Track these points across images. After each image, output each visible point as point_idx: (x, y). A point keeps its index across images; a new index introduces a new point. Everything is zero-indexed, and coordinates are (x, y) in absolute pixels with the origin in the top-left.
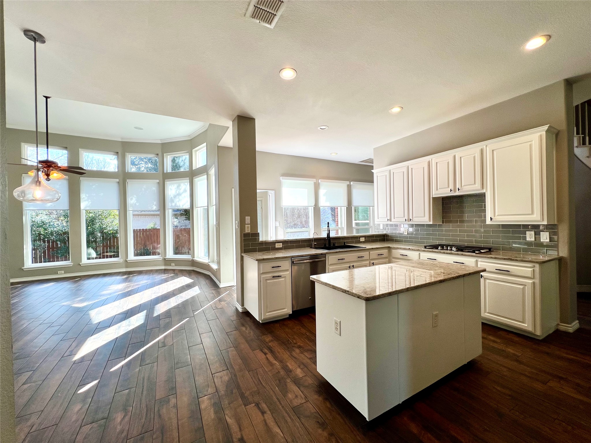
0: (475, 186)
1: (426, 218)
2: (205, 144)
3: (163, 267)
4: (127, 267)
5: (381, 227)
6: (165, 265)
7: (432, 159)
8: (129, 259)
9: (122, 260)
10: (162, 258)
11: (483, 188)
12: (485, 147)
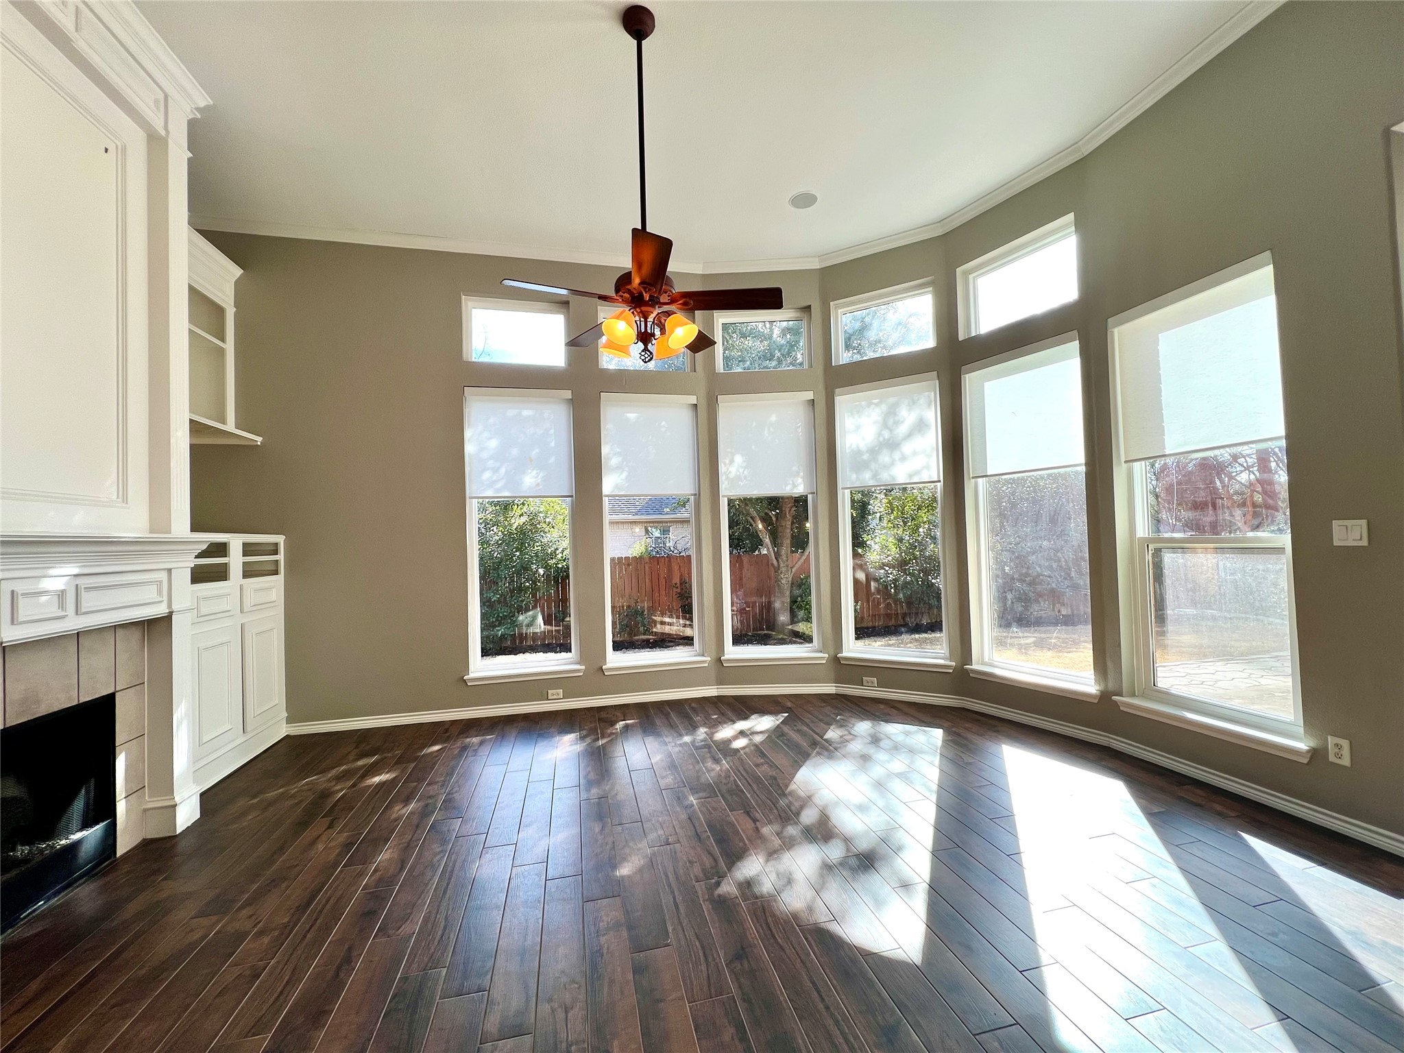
2: (1072, 215)
3: (830, 689)
4: (720, 682)
6: (838, 680)
8: (726, 657)
9: (709, 659)
10: (827, 655)
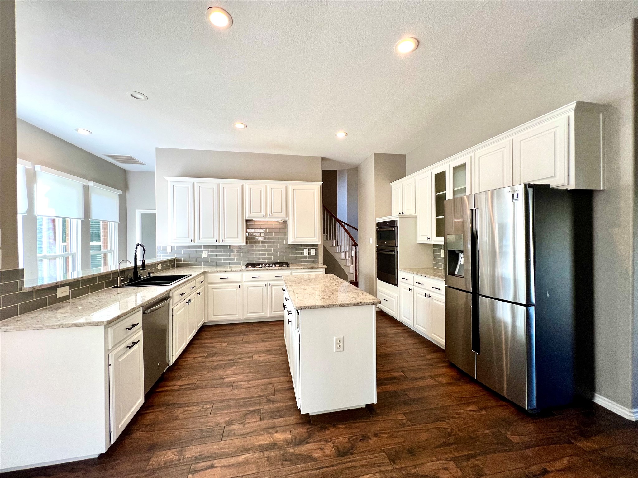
0: (281, 214)
1: (239, 239)
5: (169, 250)
7: (245, 183)
11: (287, 217)
12: (288, 185)
